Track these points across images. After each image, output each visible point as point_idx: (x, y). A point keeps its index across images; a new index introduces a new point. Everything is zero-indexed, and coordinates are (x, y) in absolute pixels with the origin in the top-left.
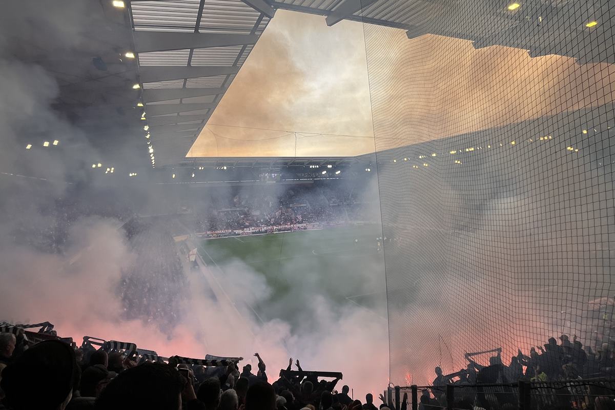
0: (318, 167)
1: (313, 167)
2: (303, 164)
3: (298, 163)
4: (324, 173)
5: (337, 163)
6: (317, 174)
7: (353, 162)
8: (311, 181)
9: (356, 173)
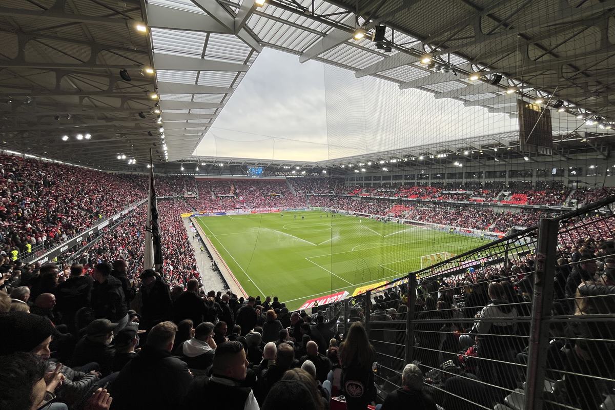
0: (289, 168)
1: (286, 168)
2: (279, 165)
3: (275, 165)
4: (294, 172)
5: (303, 166)
6: (289, 173)
7: (314, 166)
8: (284, 178)
9: (316, 174)
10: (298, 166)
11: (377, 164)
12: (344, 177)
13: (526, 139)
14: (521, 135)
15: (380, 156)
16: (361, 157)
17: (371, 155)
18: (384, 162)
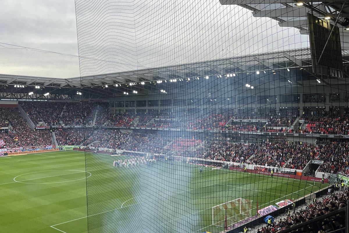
0: (23, 87)
1: (18, 86)
2: (5, 82)
4: (31, 94)
5: (46, 85)
6: (22, 95)
7: (63, 84)
8: (14, 102)
9: (67, 96)
10: (38, 84)
11: (153, 84)
12: (108, 101)
13: (318, 59)
14: (313, 54)
15: (156, 73)
16: (132, 74)
17: (145, 72)
18: (161, 82)
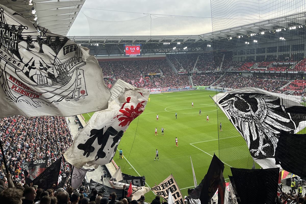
0: (169, 44)
1: (166, 44)
2: (158, 41)
3: (154, 41)
4: (174, 48)
5: (185, 41)
6: (169, 50)
7: (197, 39)
8: (164, 55)
9: (200, 48)
10: (179, 41)
11: (272, 33)
12: (232, 50)
17: (265, 23)
18: (281, 30)
